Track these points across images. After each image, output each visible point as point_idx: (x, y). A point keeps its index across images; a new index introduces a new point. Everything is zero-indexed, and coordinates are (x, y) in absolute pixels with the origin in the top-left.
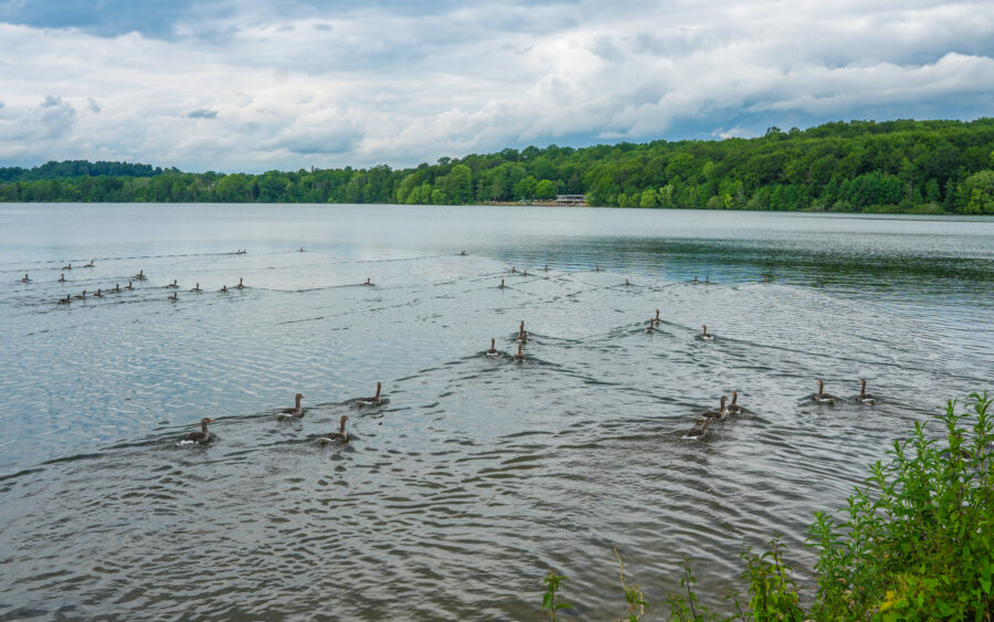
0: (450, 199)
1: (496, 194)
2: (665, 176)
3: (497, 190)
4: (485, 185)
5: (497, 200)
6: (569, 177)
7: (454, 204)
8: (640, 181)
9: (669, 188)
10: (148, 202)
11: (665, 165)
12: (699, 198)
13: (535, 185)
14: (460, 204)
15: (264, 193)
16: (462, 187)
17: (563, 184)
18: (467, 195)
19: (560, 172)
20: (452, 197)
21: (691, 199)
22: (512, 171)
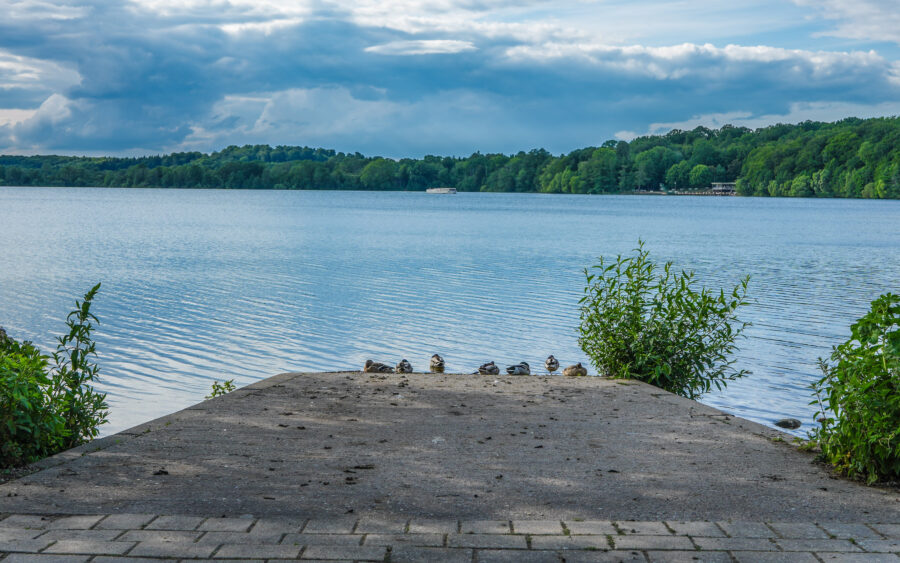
0: (588, 188)
1: (640, 182)
2: (821, 159)
3: (641, 176)
4: (628, 170)
5: (643, 187)
6: (730, 162)
7: (594, 193)
8: (795, 166)
9: (823, 173)
10: (288, 189)
11: (823, 145)
12: (853, 186)
13: (689, 171)
14: (601, 193)
15: (413, 180)
16: (604, 173)
17: (723, 170)
18: (608, 183)
19: (721, 156)
20: (591, 185)
21: (846, 187)
22: (665, 154)
